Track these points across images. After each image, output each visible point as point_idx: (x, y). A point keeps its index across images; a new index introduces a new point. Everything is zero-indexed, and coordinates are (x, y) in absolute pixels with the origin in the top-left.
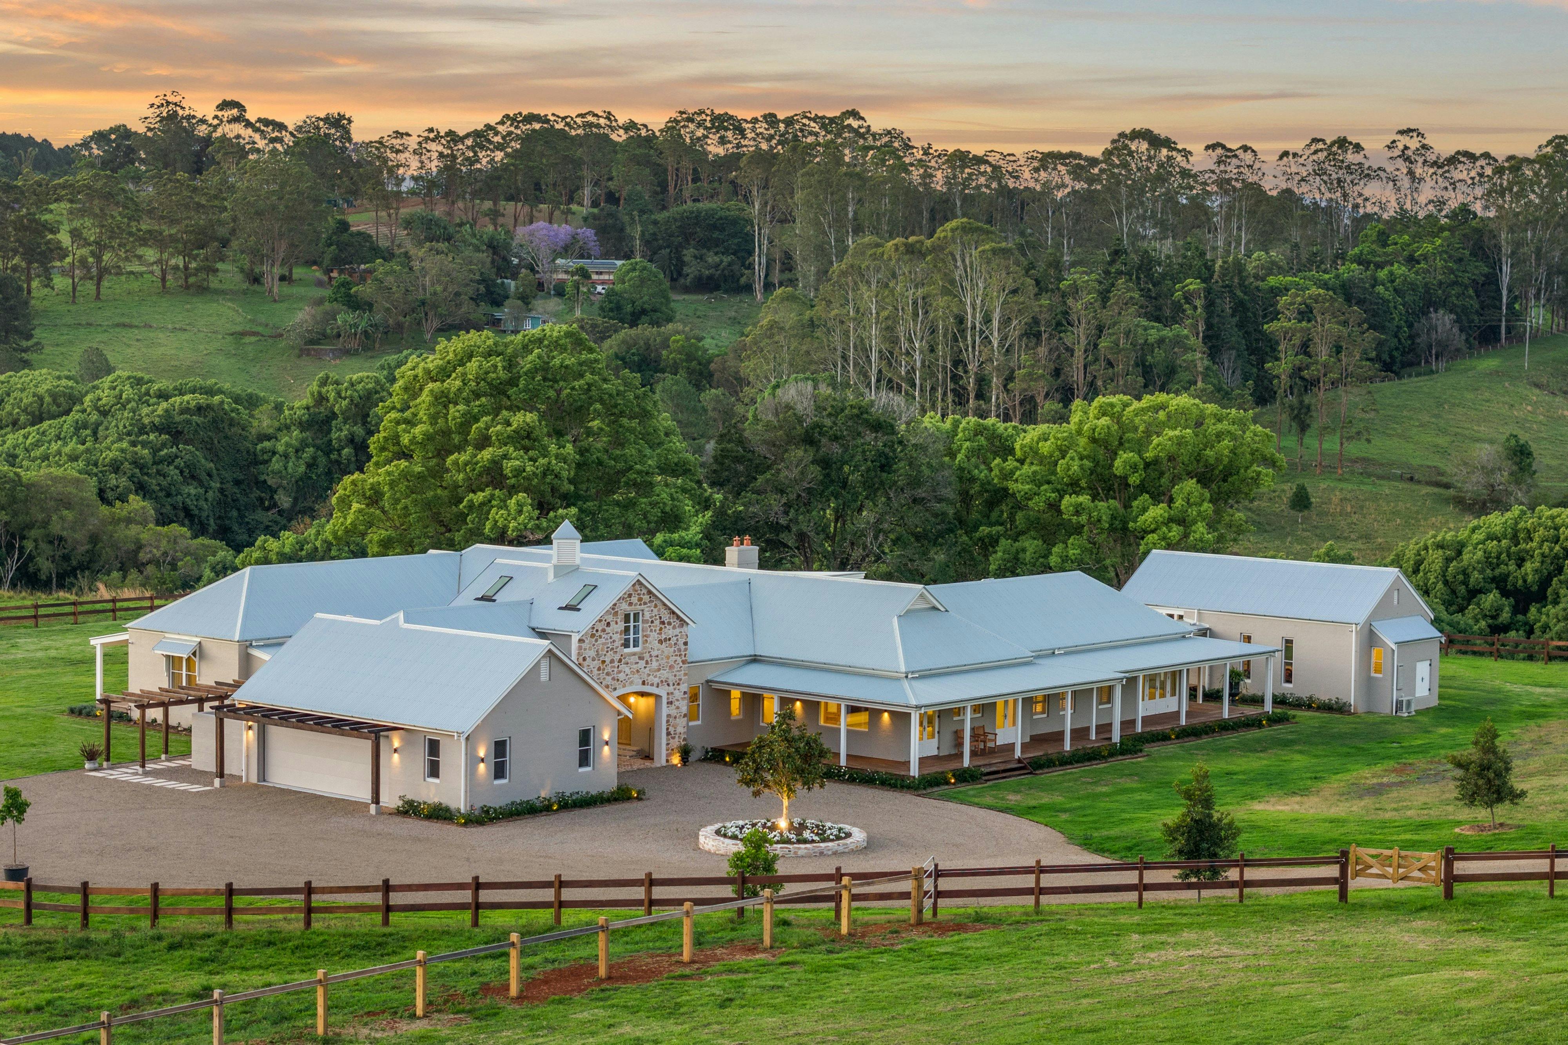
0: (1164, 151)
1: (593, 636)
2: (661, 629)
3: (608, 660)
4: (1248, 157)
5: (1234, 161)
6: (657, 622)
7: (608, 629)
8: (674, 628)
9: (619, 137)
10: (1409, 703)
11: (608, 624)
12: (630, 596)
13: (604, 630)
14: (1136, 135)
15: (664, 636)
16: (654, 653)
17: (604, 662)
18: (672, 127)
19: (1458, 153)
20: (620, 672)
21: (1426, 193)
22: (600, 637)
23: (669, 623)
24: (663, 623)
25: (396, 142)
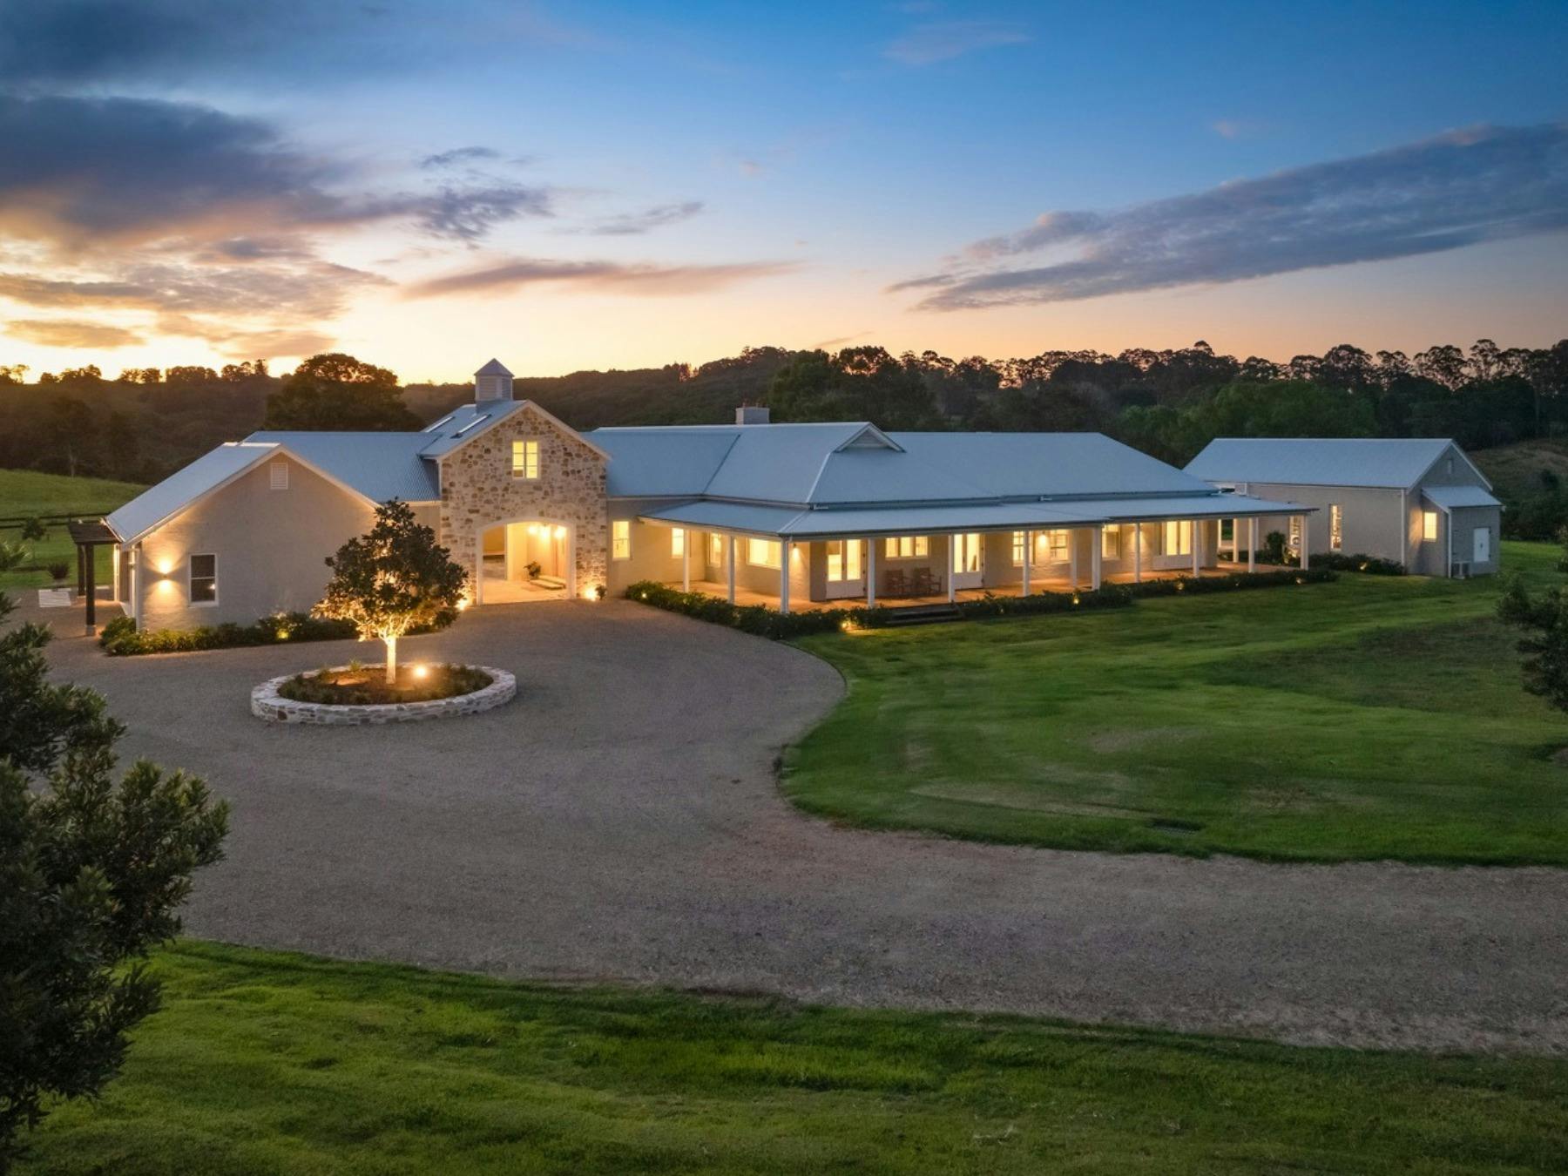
0: (1356, 355)
1: (463, 461)
2: (566, 460)
3: (487, 487)
4: (1400, 358)
5: (1393, 361)
6: (561, 454)
7: (486, 456)
8: (586, 460)
9: (1099, 361)
10: (1466, 567)
11: (488, 451)
12: (520, 423)
13: (481, 457)
14: (1342, 347)
15: (570, 468)
16: (556, 485)
17: (481, 489)
18: (1123, 357)
19: (1510, 350)
20: (506, 501)
21: (1494, 370)
22: (476, 463)
23: (578, 456)
24: (570, 454)
25: (998, 365)
